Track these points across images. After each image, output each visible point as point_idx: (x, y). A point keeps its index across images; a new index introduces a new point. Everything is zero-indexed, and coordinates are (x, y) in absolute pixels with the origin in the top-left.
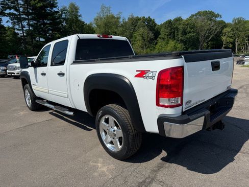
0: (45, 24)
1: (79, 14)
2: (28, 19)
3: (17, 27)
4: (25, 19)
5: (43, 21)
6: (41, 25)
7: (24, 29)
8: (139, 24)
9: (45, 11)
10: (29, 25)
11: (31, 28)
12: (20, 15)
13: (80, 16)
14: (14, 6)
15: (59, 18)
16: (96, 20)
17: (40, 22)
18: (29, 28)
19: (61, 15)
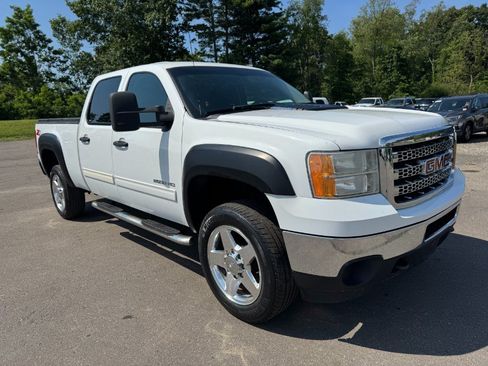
0: (254, 41)
1: (323, 14)
2: (226, 35)
3: (207, 49)
4: (221, 34)
5: (252, 37)
6: (247, 43)
7: (219, 53)
8: (455, 24)
9: (258, 14)
10: (227, 45)
11: (230, 51)
12: (213, 27)
13: (323, 18)
14: (203, 12)
15: (281, 27)
16: (356, 23)
17: (245, 38)
18: (227, 51)
19: (286, 20)
